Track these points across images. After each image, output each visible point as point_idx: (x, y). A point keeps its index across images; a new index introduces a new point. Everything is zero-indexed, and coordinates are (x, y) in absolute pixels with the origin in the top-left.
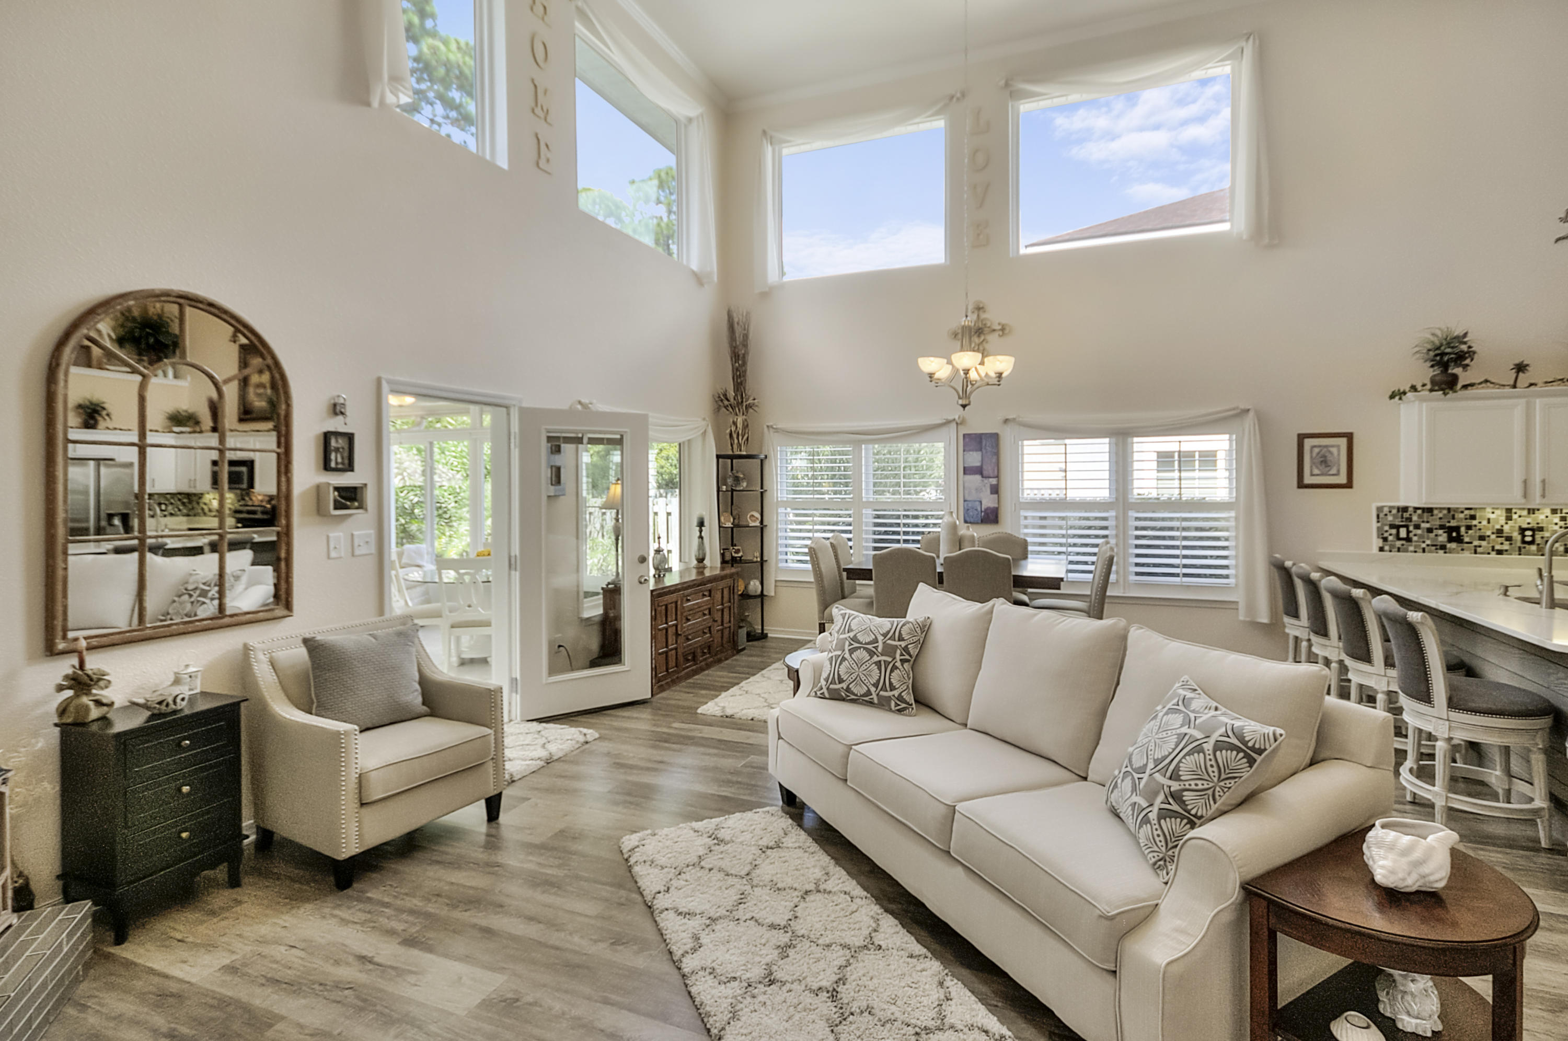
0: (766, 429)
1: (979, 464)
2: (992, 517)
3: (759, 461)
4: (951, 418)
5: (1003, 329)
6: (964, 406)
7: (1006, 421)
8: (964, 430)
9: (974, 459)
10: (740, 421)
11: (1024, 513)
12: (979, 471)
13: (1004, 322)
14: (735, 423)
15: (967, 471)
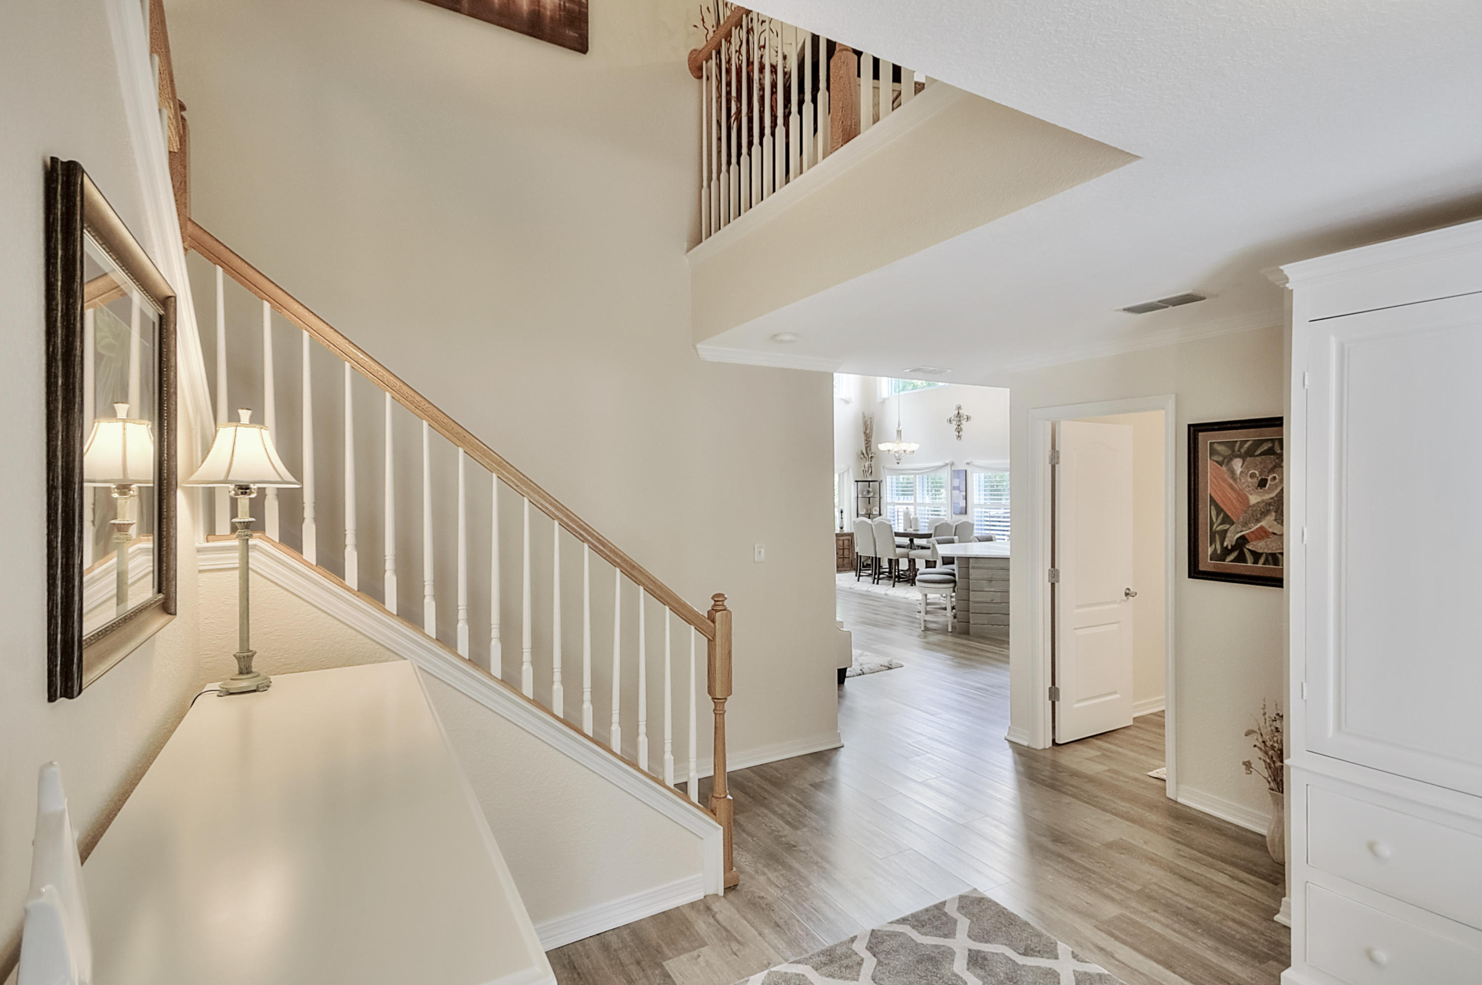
0: (882, 468)
1: (957, 485)
2: (964, 511)
3: (878, 483)
4: (948, 462)
5: (968, 418)
6: (898, 463)
7: (968, 464)
8: (954, 468)
9: (956, 482)
10: (867, 464)
11: (976, 510)
12: (958, 488)
13: (968, 414)
14: (864, 467)
15: (954, 488)
